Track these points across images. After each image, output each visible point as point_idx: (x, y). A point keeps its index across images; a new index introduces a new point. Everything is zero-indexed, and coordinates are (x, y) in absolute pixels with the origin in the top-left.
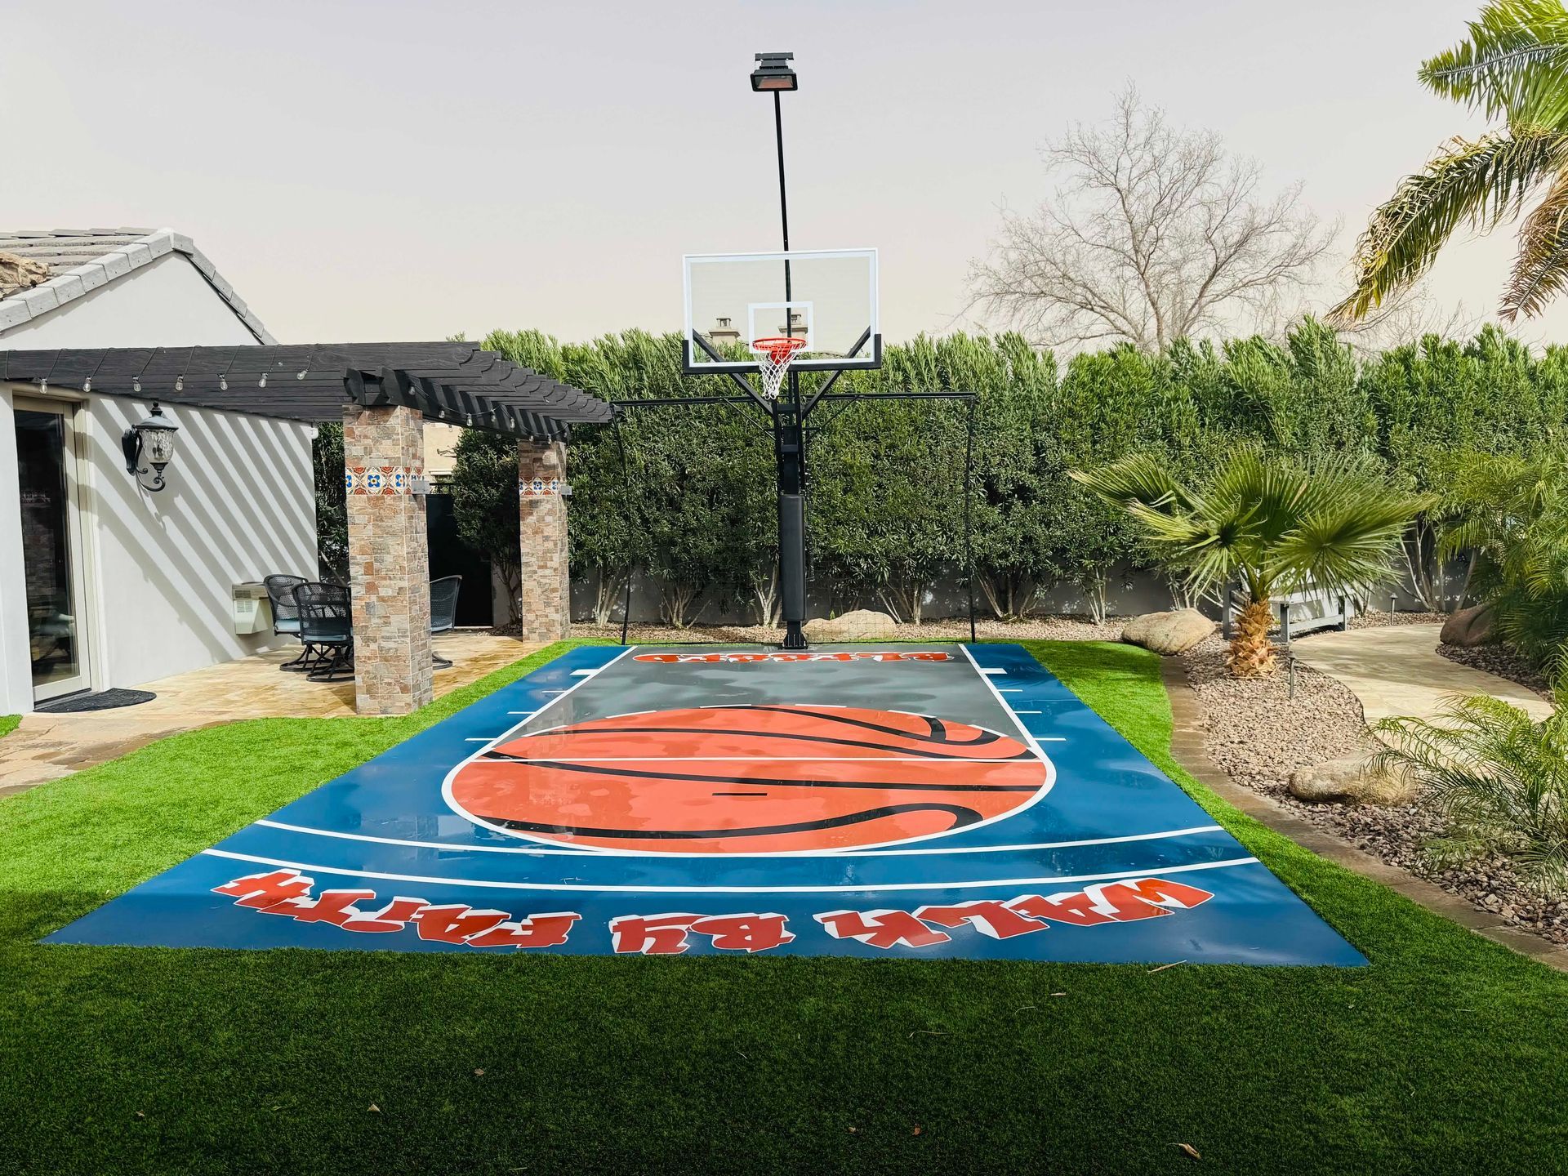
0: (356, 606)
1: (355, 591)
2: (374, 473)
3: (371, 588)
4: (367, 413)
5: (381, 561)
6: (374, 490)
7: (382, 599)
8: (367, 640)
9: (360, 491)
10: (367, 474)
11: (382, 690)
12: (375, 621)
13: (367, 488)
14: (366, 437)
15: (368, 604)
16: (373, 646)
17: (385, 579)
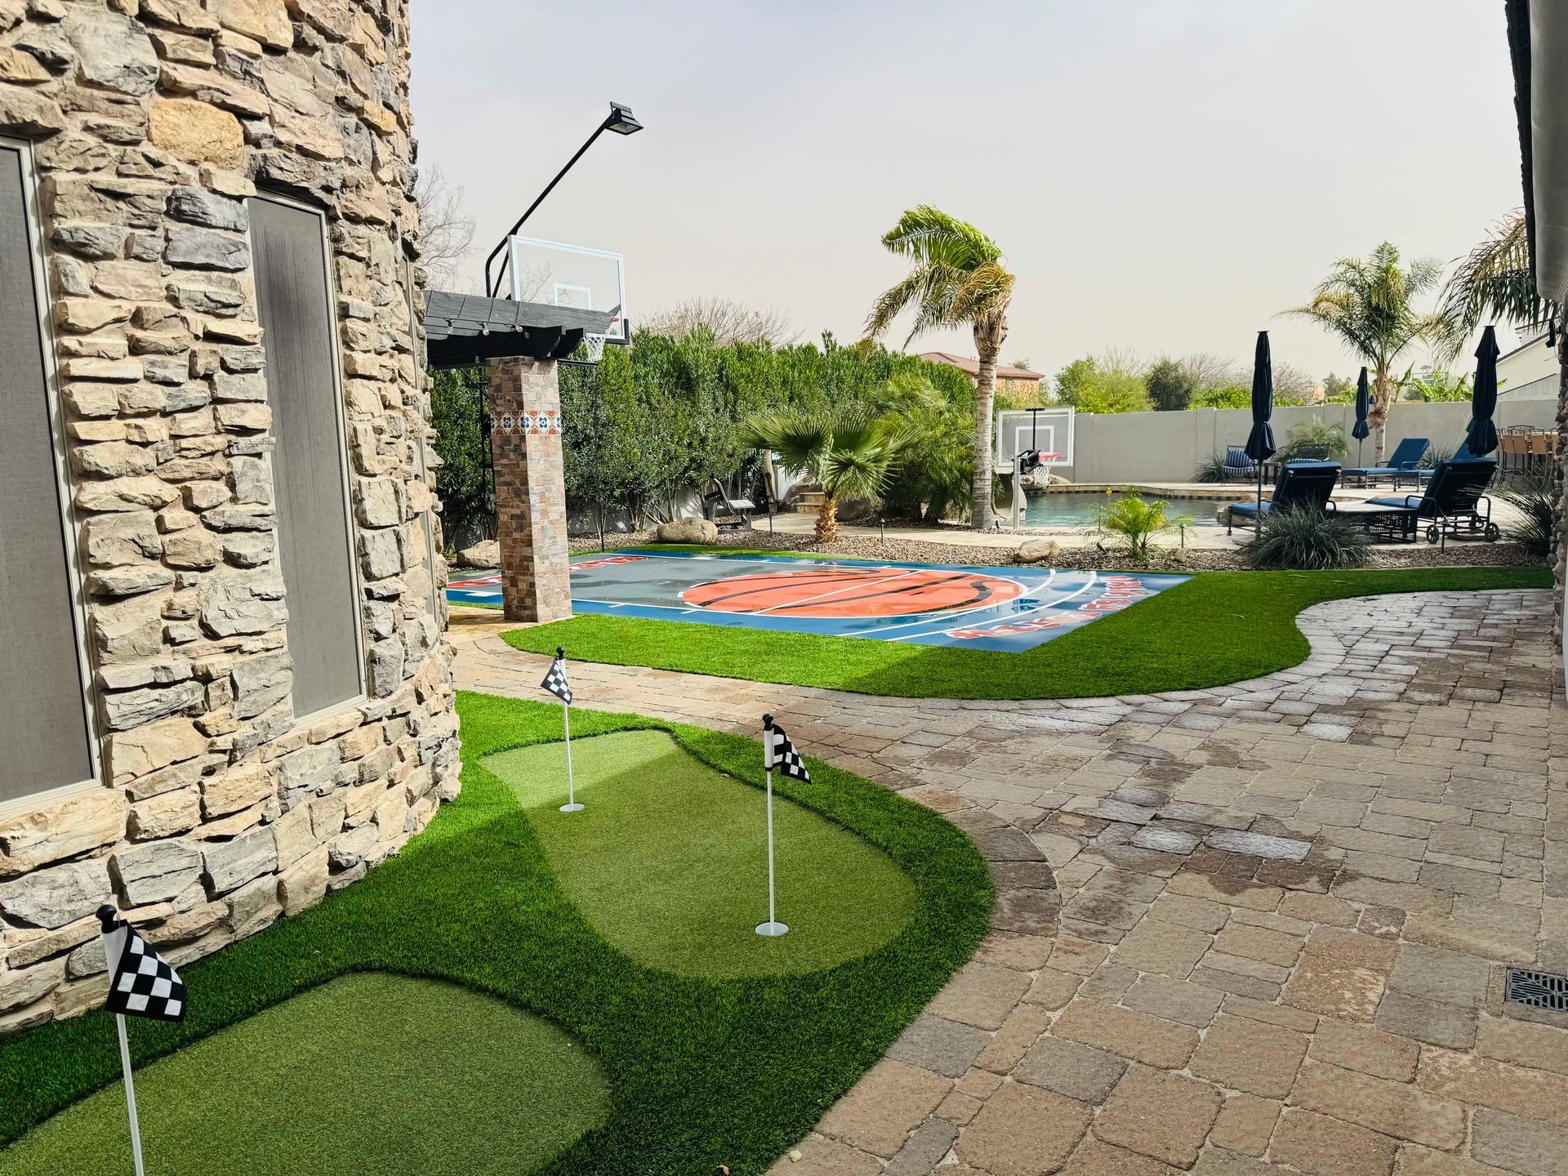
0: (535, 530)
1: (535, 517)
2: (543, 416)
3: (544, 513)
4: (537, 364)
5: (550, 490)
6: (544, 430)
7: (552, 523)
8: (543, 558)
9: (535, 432)
10: (539, 417)
11: (554, 600)
12: (548, 541)
13: (539, 429)
14: (537, 385)
15: (542, 528)
16: (547, 563)
17: (552, 505)
